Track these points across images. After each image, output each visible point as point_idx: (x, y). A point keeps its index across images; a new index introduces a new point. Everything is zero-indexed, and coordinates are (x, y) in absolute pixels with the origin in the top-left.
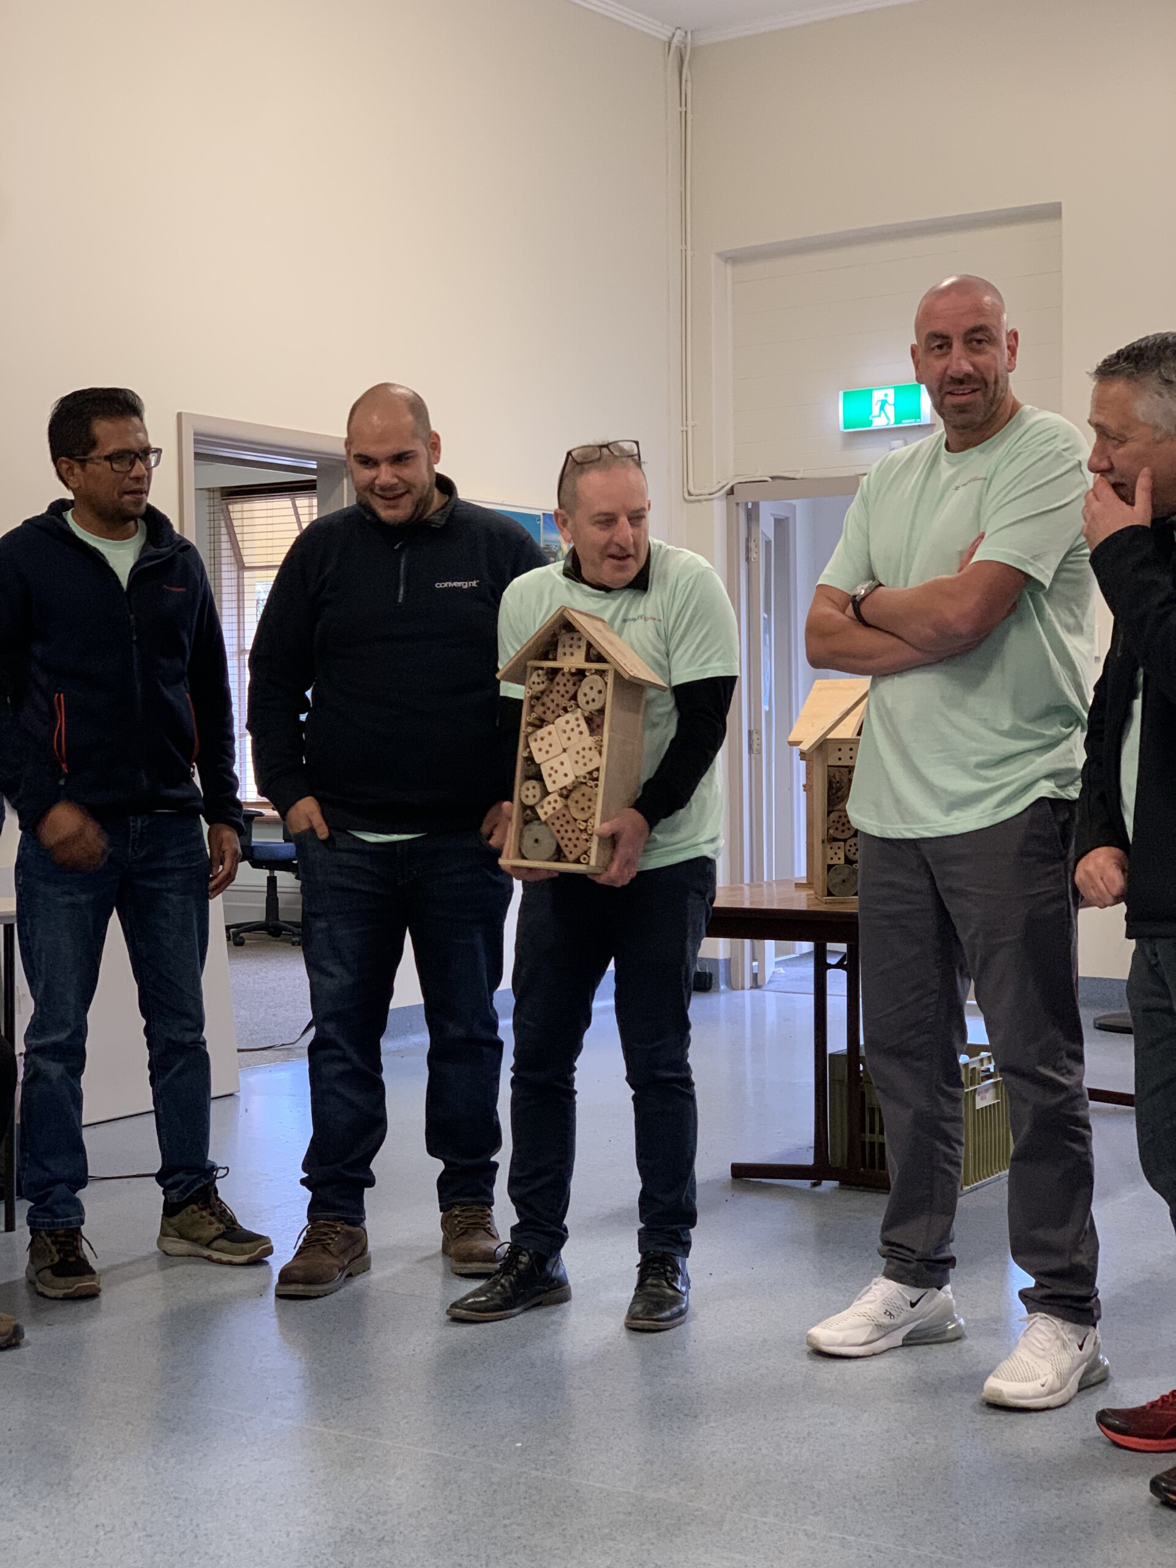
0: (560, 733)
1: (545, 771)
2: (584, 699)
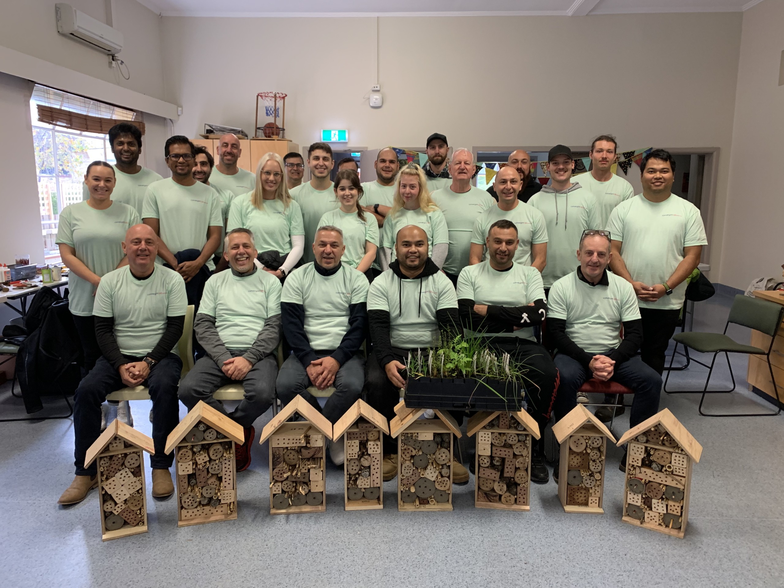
0: (119, 479)
1: (114, 496)
2: (129, 464)
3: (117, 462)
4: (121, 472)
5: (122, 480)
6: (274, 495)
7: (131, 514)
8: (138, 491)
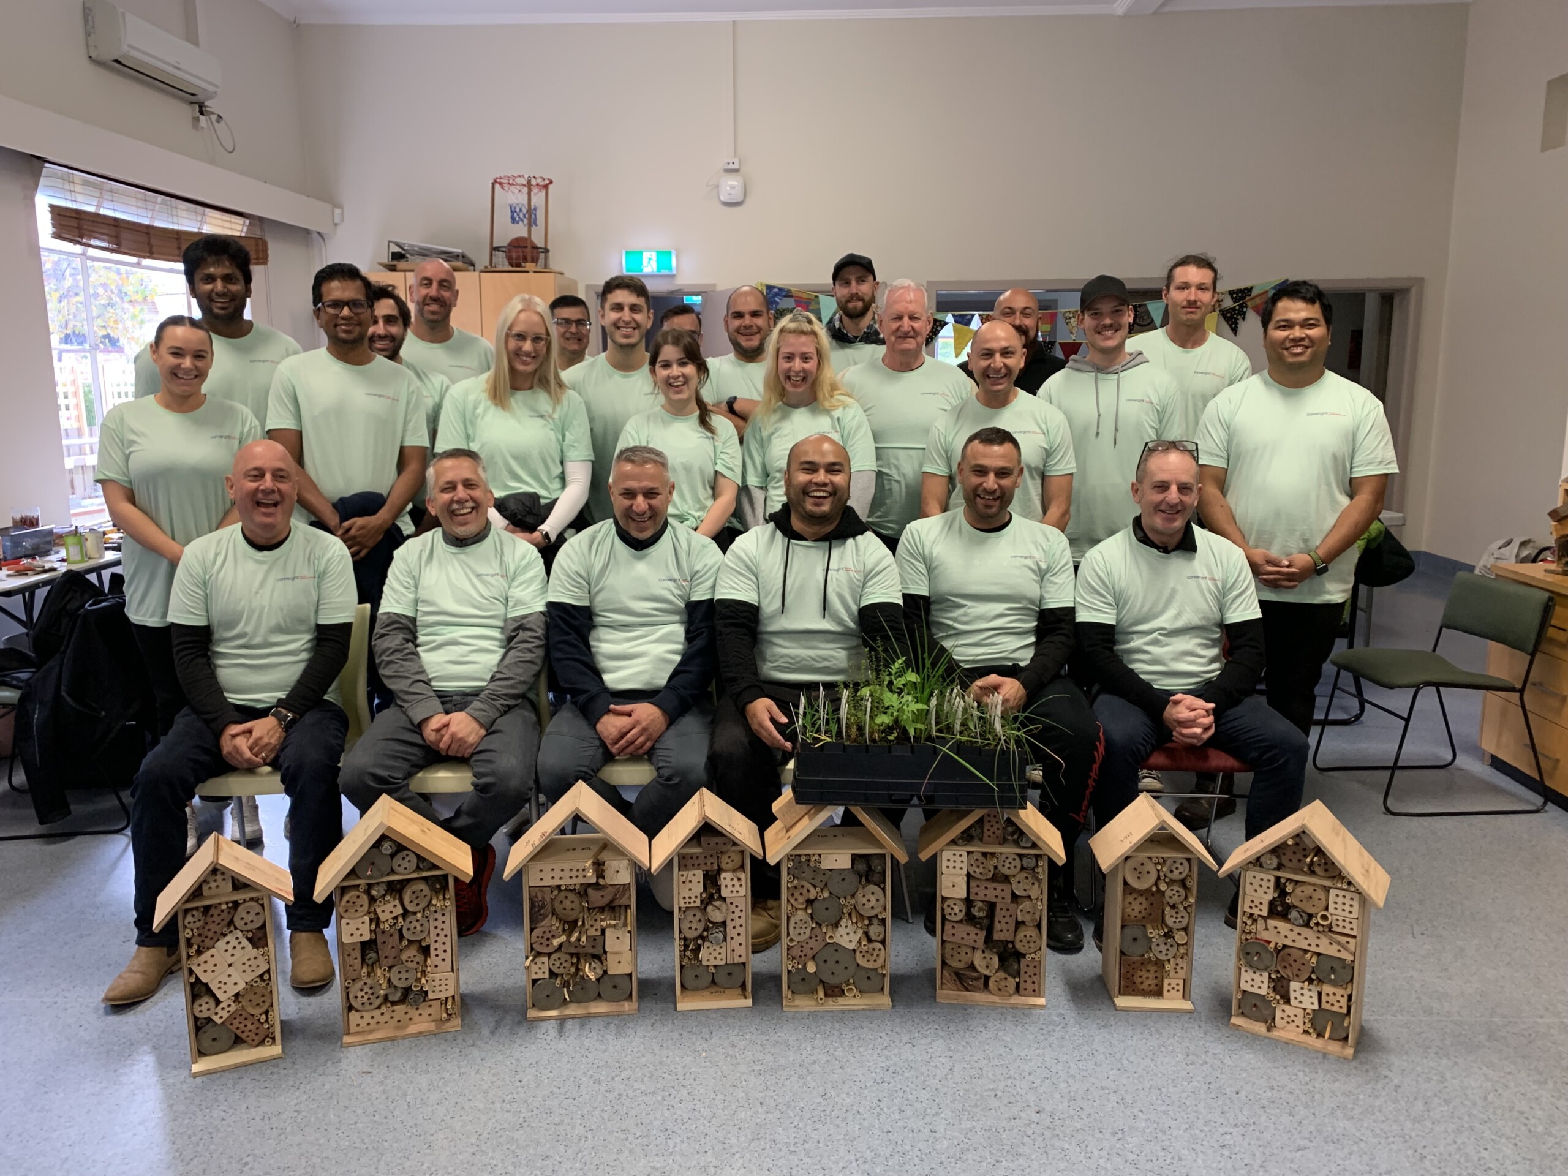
0: (223, 953)
1: (214, 987)
2: (242, 922)
3: (218, 919)
4: (227, 939)
5: (229, 953)
6: (535, 981)
7: (248, 1023)
8: (261, 976)
